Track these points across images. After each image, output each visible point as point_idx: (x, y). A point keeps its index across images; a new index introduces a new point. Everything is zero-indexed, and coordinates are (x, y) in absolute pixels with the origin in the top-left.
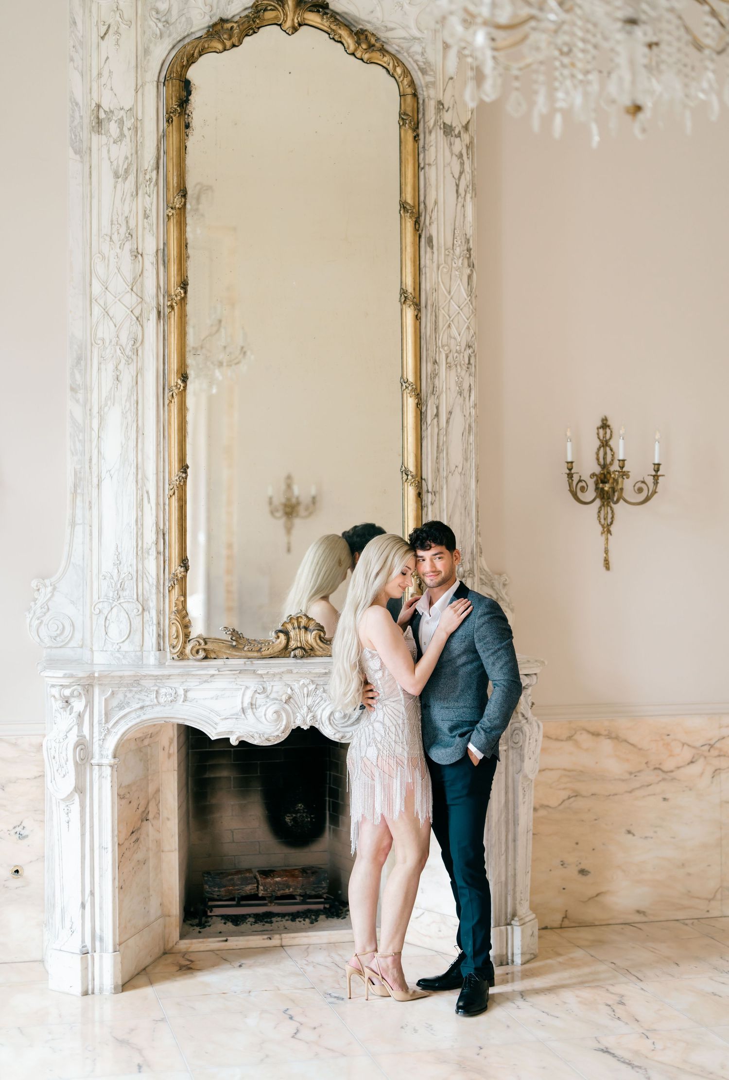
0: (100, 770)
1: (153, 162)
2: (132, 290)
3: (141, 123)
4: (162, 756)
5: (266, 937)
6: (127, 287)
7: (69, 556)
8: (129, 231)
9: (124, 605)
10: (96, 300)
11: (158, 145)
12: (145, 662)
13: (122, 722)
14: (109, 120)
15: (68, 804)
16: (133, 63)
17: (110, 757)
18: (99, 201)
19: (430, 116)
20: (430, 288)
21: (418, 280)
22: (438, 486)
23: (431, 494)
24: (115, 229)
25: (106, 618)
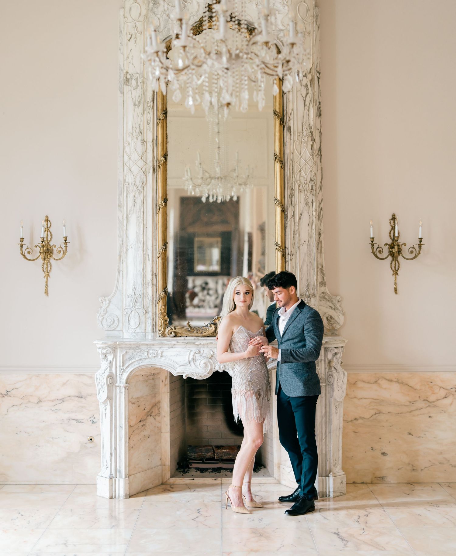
0: (120, 389)
1: (151, 98)
2: (141, 159)
3: (146, 79)
4: (162, 385)
5: (214, 479)
6: (139, 158)
7: (117, 286)
8: (140, 131)
9: (137, 310)
10: (125, 164)
12: (147, 338)
13: (131, 366)
14: (132, 79)
15: (105, 405)
16: (142, 52)
17: (124, 383)
18: (127, 117)
20: (289, 153)
21: (283, 149)
22: (294, 252)
23: (290, 255)
24: (134, 130)
25: (129, 316)
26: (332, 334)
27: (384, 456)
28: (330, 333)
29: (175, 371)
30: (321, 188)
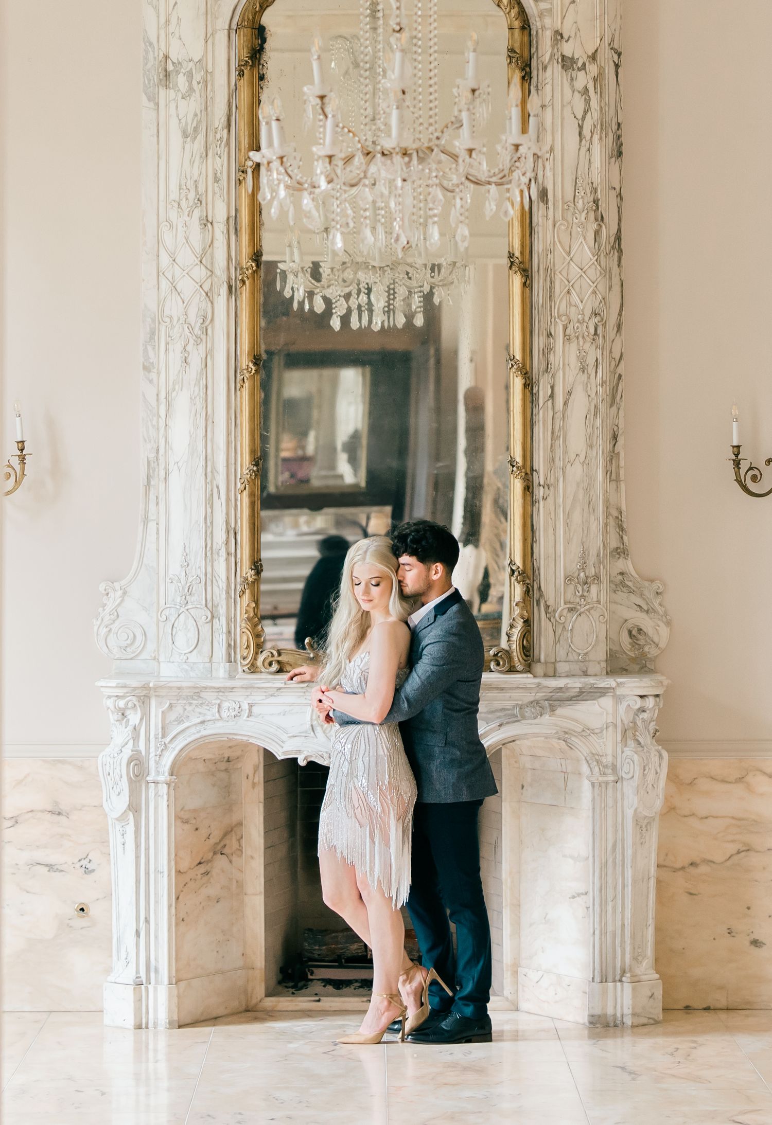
0: (156, 787)
1: (224, 119)
2: (201, 262)
3: (212, 76)
4: (245, 785)
6: (196, 259)
7: (141, 557)
8: (198, 196)
9: (192, 611)
10: (163, 274)
11: (229, 100)
12: (214, 675)
13: (181, 737)
14: (178, 73)
15: (123, 824)
16: (203, 9)
17: (166, 774)
18: (167, 162)
19: (545, 49)
20: (543, 250)
21: (528, 242)
22: (552, 477)
23: (544, 487)
24: (183, 194)
25: (173, 625)
26: (641, 668)
27: (757, 949)
28: (637, 667)
29: (280, 748)
30: (619, 327)
